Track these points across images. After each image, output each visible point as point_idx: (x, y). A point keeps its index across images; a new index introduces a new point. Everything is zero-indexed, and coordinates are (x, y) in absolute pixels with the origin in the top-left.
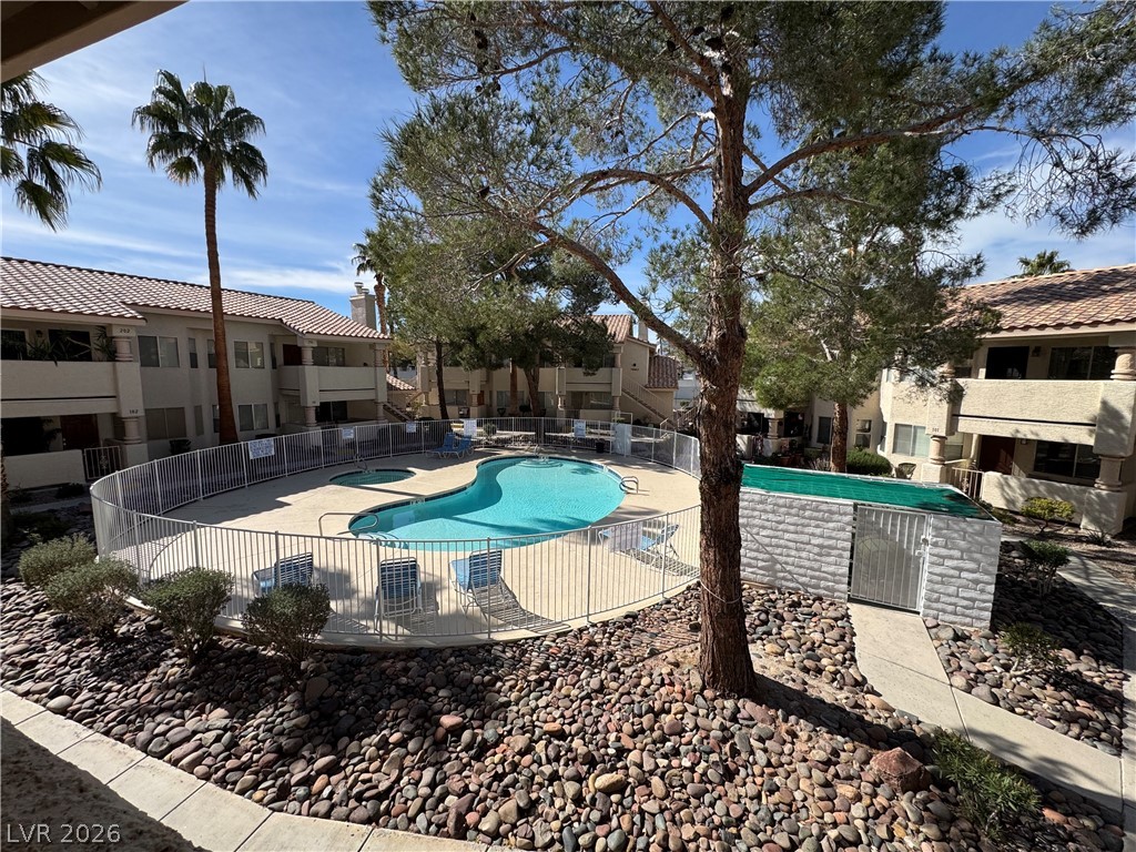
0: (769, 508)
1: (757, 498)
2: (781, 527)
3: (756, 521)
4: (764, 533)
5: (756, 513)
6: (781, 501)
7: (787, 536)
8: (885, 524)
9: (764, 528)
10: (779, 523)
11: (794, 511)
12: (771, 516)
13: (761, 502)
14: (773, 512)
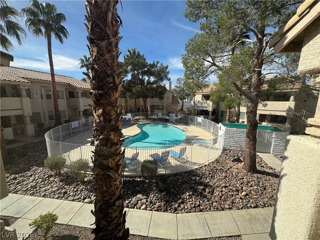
0: (238, 132)
1: (235, 130)
2: (241, 137)
3: (235, 136)
4: (237, 138)
5: (235, 134)
6: (241, 131)
7: (242, 139)
8: (264, 134)
9: (237, 137)
10: (241, 136)
11: (244, 133)
12: (239, 134)
13: (236, 131)
14: (239, 133)
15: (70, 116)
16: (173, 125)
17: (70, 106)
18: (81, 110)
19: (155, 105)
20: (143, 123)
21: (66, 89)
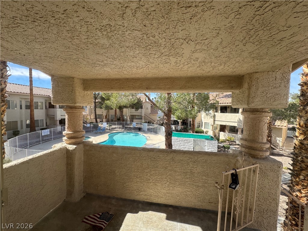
0: (178, 141)
1: (176, 139)
2: (180, 145)
3: (176, 144)
4: (177, 146)
5: (176, 142)
6: (180, 139)
7: (182, 146)
8: (199, 142)
11: (183, 141)
12: (179, 143)
13: (177, 140)
15: (48, 124)
16: (143, 134)
17: (49, 116)
18: (58, 119)
19: (135, 115)
20: (117, 132)
21: (46, 100)
